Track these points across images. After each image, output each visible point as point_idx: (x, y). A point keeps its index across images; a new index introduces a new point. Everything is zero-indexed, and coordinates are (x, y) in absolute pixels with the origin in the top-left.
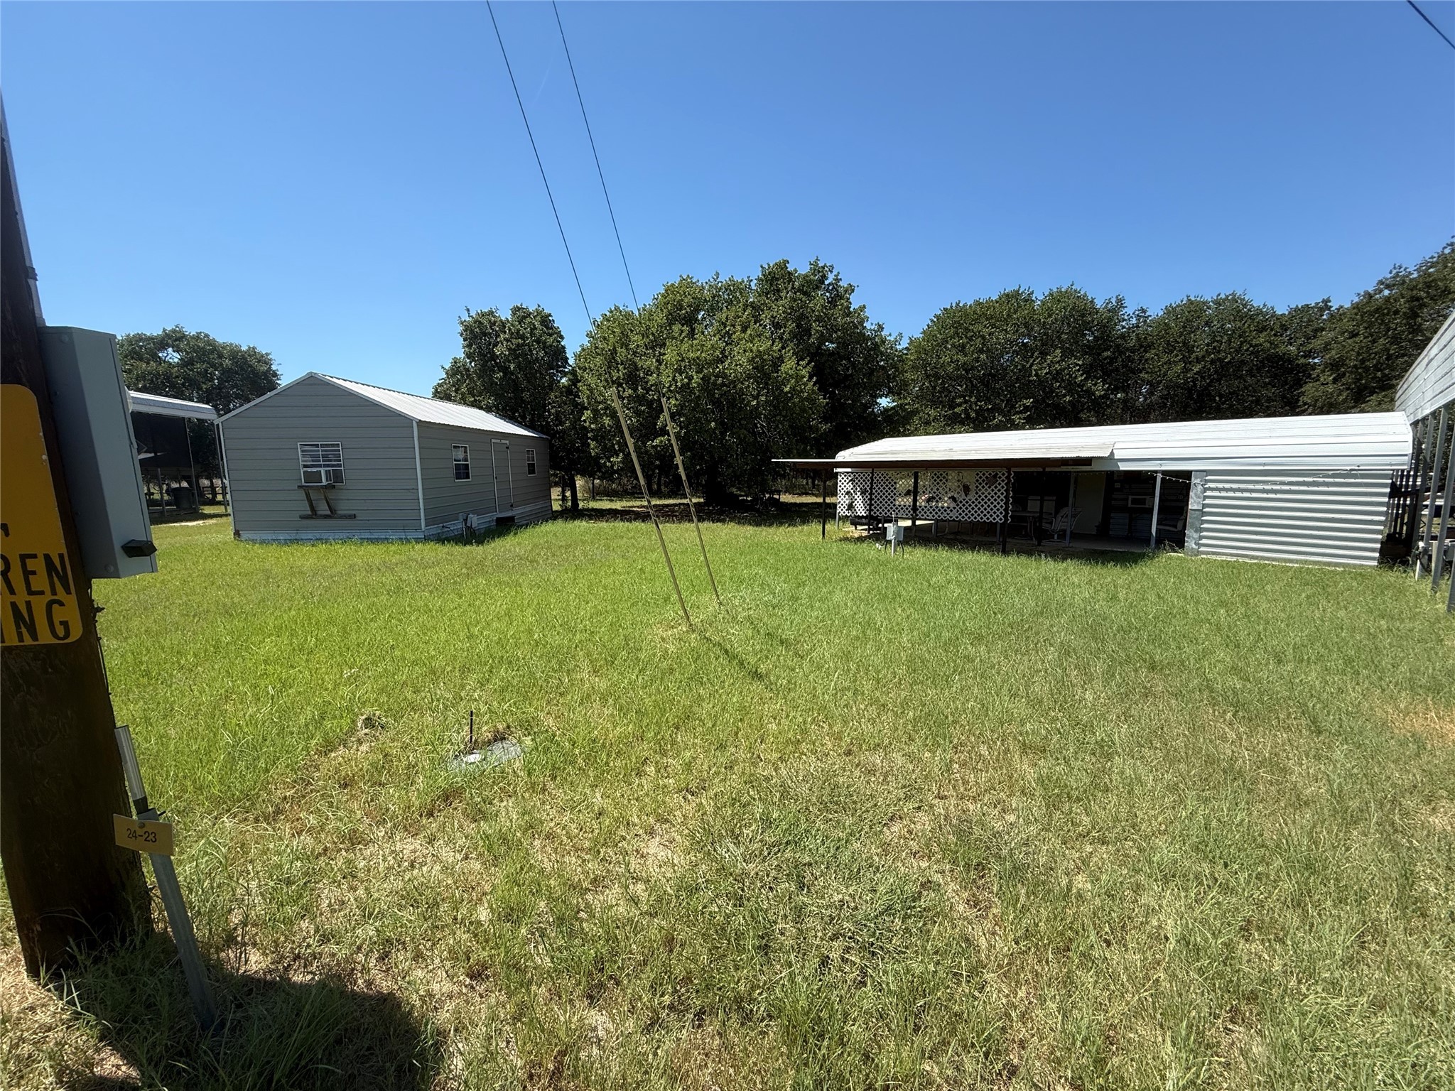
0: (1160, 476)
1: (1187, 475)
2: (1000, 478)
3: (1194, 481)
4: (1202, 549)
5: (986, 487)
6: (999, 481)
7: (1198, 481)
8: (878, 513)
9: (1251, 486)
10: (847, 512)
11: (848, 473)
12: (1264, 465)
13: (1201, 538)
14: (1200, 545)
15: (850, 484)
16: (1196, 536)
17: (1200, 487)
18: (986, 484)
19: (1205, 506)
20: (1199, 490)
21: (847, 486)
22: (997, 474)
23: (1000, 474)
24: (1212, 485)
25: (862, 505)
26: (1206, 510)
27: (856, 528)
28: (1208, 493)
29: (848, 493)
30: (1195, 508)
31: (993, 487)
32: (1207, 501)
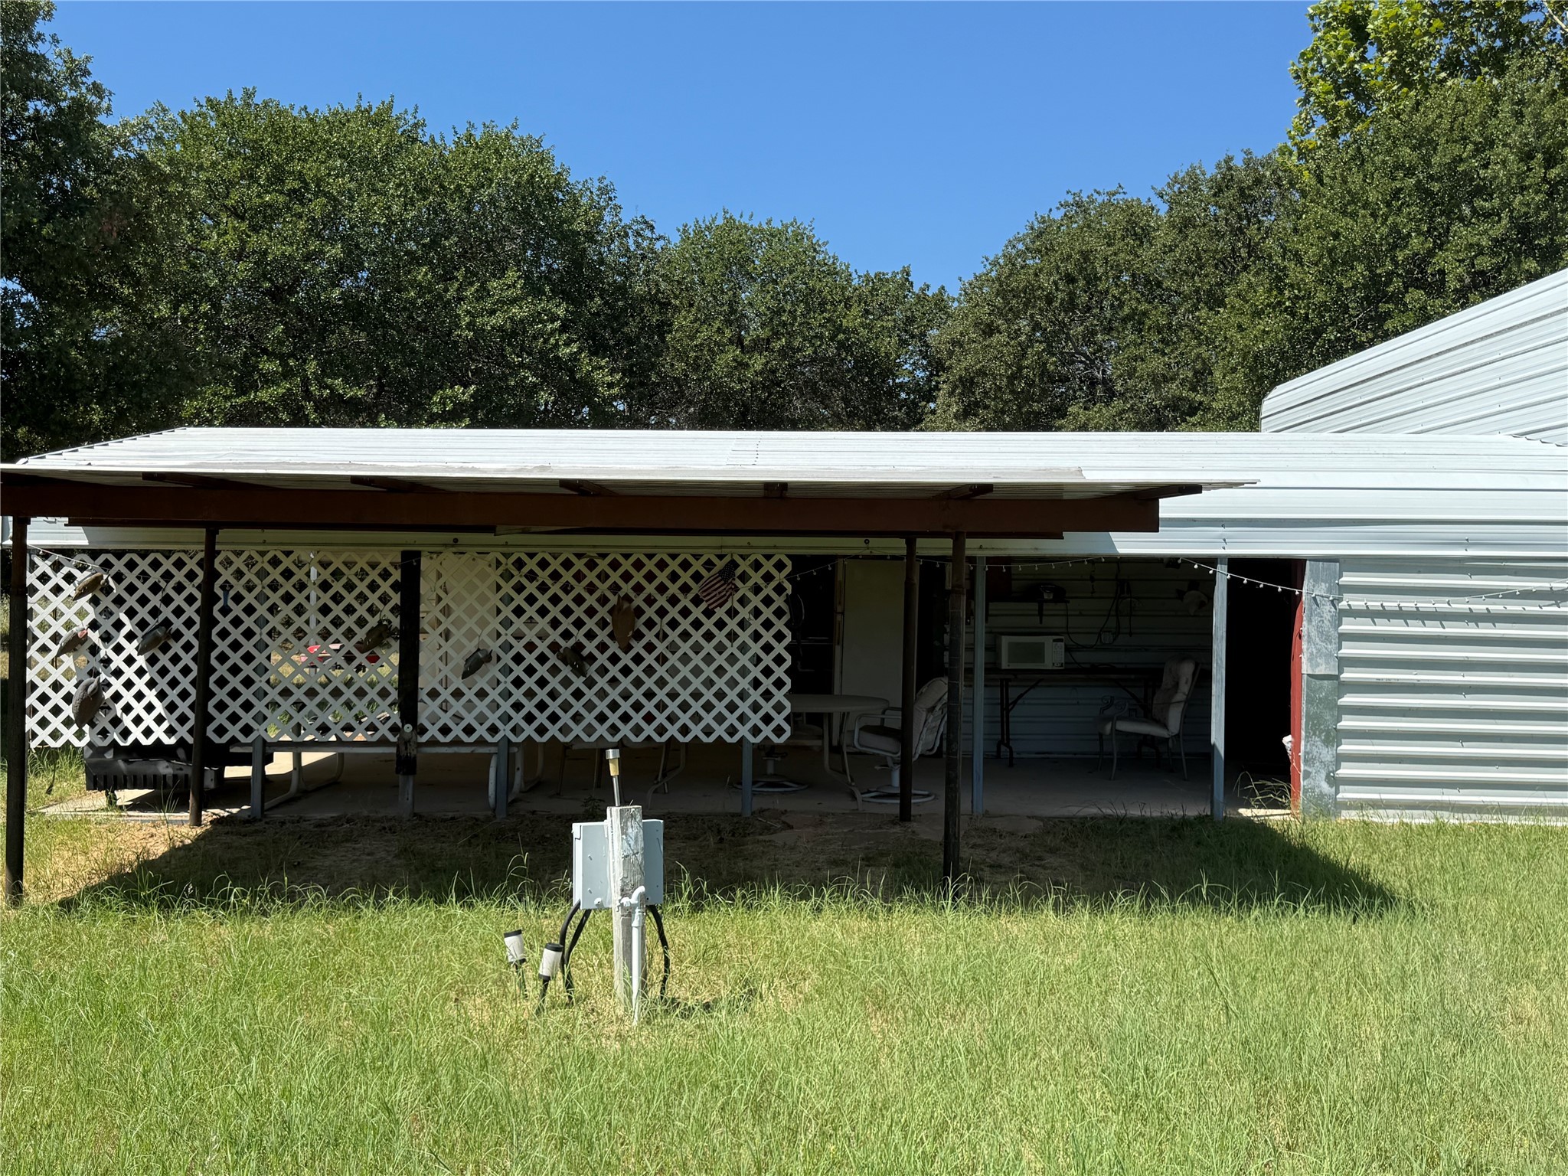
0: (1223, 575)
1: (1290, 570)
2: (744, 577)
3: (1311, 588)
4: (1347, 794)
5: (697, 613)
6: (744, 589)
7: (1321, 589)
8: (234, 731)
9: (1441, 605)
10: (69, 734)
11: (69, 552)
12: (1467, 543)
13: (1341, 759)
14: (1335, 782)
15: (84, 602)
16: (1327, 754)
17: (1328, 607)
18: (696, 601)
19: (1345, 662)
20: (1327, 616)
21: (69, 614)
22: (734, 565)
23: (744, 566)
24: (1357, 602)
25: (151, 696)
26: (1348, 675)
27: (112, 801)
28: (1349, 626)
29: (73, 645)
30: (1321, 670)
31: (720, 613)
32: (1349, 650)
